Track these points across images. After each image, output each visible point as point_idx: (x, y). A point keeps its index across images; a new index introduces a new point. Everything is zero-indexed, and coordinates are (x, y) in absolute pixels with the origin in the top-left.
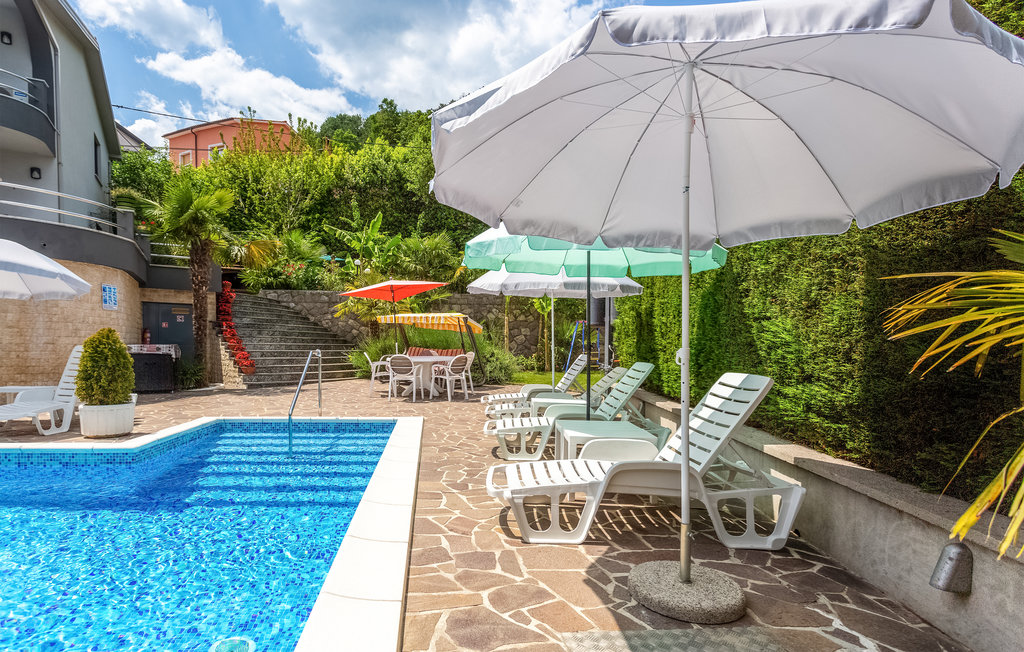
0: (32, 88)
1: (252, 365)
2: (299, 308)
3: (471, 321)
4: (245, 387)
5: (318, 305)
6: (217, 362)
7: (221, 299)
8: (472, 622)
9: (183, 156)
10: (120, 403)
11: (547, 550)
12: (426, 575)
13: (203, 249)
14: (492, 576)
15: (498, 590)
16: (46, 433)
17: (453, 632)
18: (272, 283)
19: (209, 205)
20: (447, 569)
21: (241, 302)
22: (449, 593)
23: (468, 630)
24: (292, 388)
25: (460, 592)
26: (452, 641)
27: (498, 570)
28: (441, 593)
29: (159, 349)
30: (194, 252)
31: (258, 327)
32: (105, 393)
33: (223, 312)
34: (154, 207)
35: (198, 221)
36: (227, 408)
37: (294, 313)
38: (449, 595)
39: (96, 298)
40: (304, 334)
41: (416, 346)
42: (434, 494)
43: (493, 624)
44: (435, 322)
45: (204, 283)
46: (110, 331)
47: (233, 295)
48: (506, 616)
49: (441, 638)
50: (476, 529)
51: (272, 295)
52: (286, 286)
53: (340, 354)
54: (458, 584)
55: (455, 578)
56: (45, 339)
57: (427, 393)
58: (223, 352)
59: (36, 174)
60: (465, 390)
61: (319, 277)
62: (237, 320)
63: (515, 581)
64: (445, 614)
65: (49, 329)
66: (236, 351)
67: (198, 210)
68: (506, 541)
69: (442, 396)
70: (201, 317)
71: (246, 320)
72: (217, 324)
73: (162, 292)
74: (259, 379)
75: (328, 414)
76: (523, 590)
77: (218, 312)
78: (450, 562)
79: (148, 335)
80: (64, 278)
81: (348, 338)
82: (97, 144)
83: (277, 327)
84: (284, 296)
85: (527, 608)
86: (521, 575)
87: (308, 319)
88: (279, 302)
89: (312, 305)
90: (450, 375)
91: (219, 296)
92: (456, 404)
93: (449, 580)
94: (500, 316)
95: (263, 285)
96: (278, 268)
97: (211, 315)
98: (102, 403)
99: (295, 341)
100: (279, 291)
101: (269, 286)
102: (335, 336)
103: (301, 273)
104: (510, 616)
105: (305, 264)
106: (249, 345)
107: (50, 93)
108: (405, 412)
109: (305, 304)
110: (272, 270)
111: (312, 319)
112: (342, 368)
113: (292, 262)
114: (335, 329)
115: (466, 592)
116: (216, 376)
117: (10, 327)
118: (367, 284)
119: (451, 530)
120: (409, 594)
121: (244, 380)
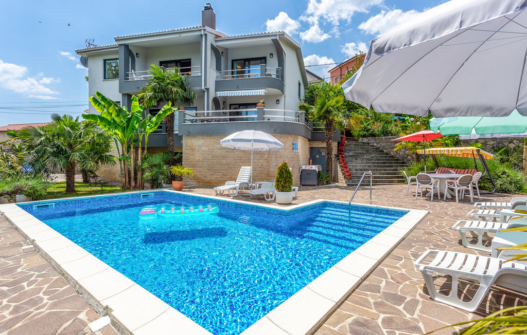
0: (277, 72)
1: (350, 175)
2: (378, 146)
3: (482, 152)
4: (346, 185)
5: (389, 144)
6: (336, 173)
7: (340, 144)
8: (364, 325)
9: (336, 79)
10: (287, 191)
11: (444, 308)
12: (361, 296)
13: (330, 124)
14: (395, 309)
15: (391, 317)
16: (267, 200)
17: (351, 326)
18: (366, 134)
19: (332, 104)
20: (373, 297)
21: (349, 145)
22: (365, 308)
23: (359, 328)
24: (368, 187)
25: (371, 310)
26: (348, 329)
27: (401, 308)
28: (361, 307)
29: (312, 168)
30: (327, 125)
31: (355, 157)
32: (283, 188)
33: (340, 151)
34: (312, 108)
35: (328, 112)
36: (332, 195)
37: (376, 149)
38: (364, 309)
39: (291, 148)
40: (379, 160)
41: (444, 166)
42: (399, 257)
43: (374, 331)
44: (453, 153)
45: (330, 139)
46: (285, 163)
47: (346, 142)
48: (384, 331)
49: (344, 325)
50: (407, 282)
51: (365, 140)
52: (373, 135)
53: (396, 170)
54: (373, 305)
55: (374, 303)
56: (274, 164)
57: (442, 195)
58: (339, 168)
59: (278, 102)
60: (471, 196)
61: (390, 129)
62: (347, 154)
63: (405, 316)
64: (355, 316)
65: (276, 160)
66: (344, 167)
67: (328, 108)
68: (420, 295)
69: (453, 199)
70: (329, 153)
71: (351, 153)
72: (337, 156)
73: (317, 143)
74: (352, 182)
75: (375, 203)
76: (406, 322)
77: (338, 150)
78: (378, 294)
79: (311, 161)
80: (275, 143)
81: (405, 161)
82: (300, 84)
83: (365, 157)
84: (371, 140)
85: (400, 332)
86: (412, 314)
87: (383, 151)
88: (369, 143)
89: (385, 144)
90: (458, 186)
91: (339, 143)
92: (461, 205)
93: (370, 302)
94: (521, 144)
95: (362, 136)
96: (369, 127)
97: (335, 151)
98: (282, 191)
99: (373, 163)
100: (369, 138)
101: (364, 136)
102: (397, 160)
103: (380, 128)
104: (386, 332)
105: (383, 123)
106: (350, 165)
107: (283, 71)
108: (421, 206)
109: (382, 144)
110: (366, 128)
111: (385, 151)
112: (398, 177)
113: (376, 123)
114: (397, 156)
115: (374, 311)
116: (335, 180)
117: (265, 160)
118: (414, 132)
119: (391, 279)
120: (346, 302)
121: (346, 182)
